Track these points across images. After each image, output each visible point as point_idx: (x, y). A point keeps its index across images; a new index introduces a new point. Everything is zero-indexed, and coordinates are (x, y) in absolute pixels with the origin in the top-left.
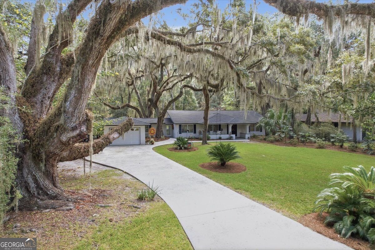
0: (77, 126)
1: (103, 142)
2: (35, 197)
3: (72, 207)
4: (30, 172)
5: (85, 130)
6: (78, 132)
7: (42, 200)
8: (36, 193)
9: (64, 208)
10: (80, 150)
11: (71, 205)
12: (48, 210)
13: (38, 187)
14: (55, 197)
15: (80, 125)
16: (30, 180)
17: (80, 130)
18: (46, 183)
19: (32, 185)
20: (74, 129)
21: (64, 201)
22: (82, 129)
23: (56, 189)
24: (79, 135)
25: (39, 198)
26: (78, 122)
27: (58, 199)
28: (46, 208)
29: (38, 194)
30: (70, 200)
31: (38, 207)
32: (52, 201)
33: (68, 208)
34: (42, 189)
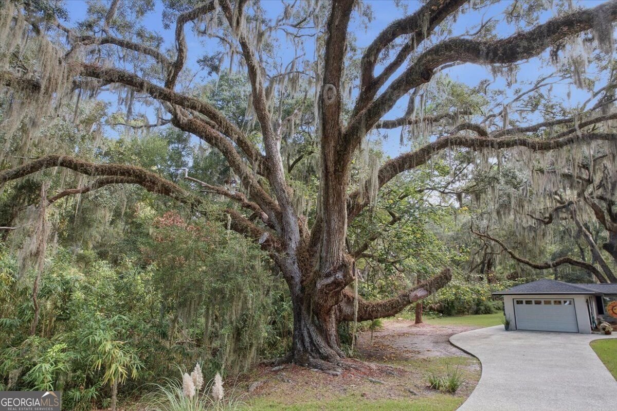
0: (332, 272)
1: (398, 301)
2: (309, 353)
3: (338, 373)
4: (306, 325)
5: (341, 277)
6: (332, 279)
7: (314, 357)
8: (309, 349)
9: (331, 372)
10: (367, 308)
11: (339, 371)
12: (316, 370)
13: (312, 342)
14: (326, 358)
15: (335, 271)
16: (305, 334)
17: (335, 277)
18: (319, 340)
19: (307, 339)
20: (328, 275)
21: (334, 364)
22: (337, 275)
23: (329, 349)
24: (334, 282)
25: (311, 355)
26: (332, 268)
27: (328, 361)
28: (315, 367)
29: (312, 350)
30: (340, 365)
31: (308, 364)
32: (323, 362)
33: (334, 372)
34: (315, 346)
